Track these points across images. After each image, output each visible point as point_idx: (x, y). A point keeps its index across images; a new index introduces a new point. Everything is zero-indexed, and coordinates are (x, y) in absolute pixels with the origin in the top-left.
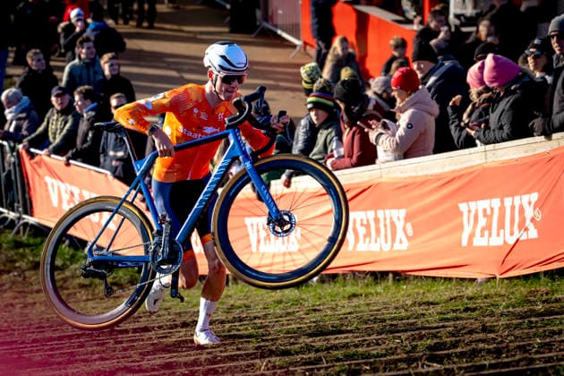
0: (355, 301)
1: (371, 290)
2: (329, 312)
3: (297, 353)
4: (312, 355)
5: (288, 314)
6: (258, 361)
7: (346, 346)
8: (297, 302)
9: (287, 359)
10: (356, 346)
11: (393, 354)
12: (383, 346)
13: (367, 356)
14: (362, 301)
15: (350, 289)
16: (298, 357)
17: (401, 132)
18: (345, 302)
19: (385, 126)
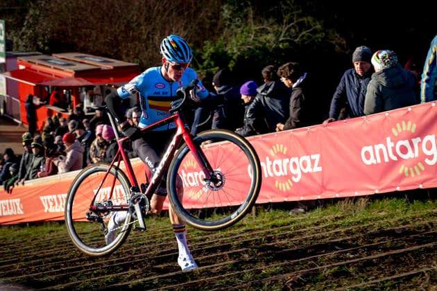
0: (52, 234)
1: (58, 228)
2: (42, 240)
3: (31, 260)
4: (38, 260)
5: (24, 241)
6: (14, 265)
7: (52, 255)
8: (27, 235)
9: (27, 263)
10: (57, 255)
11: (73, 258)
12: (68, 255)
13: (62, 259)
14: (55, 234)
15: (49, 228)
16: (32, 262)
17: (68, 160)
18: (48, 234)
19: (61, 158)
